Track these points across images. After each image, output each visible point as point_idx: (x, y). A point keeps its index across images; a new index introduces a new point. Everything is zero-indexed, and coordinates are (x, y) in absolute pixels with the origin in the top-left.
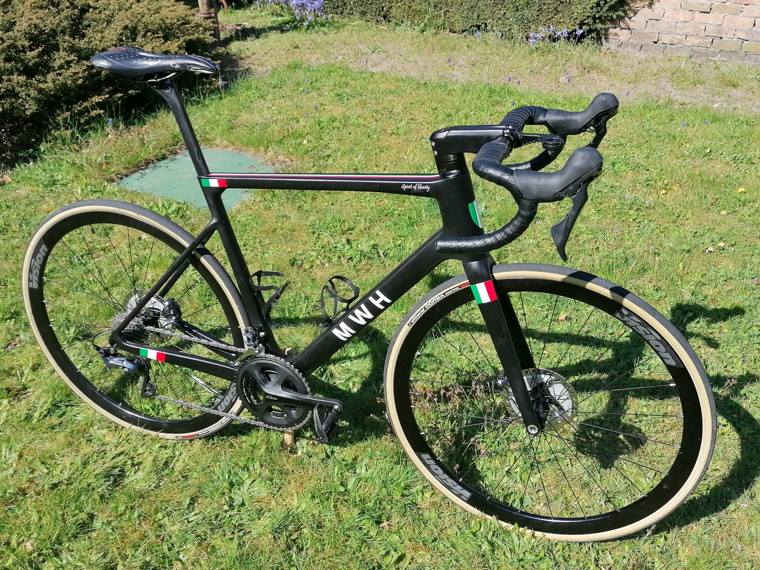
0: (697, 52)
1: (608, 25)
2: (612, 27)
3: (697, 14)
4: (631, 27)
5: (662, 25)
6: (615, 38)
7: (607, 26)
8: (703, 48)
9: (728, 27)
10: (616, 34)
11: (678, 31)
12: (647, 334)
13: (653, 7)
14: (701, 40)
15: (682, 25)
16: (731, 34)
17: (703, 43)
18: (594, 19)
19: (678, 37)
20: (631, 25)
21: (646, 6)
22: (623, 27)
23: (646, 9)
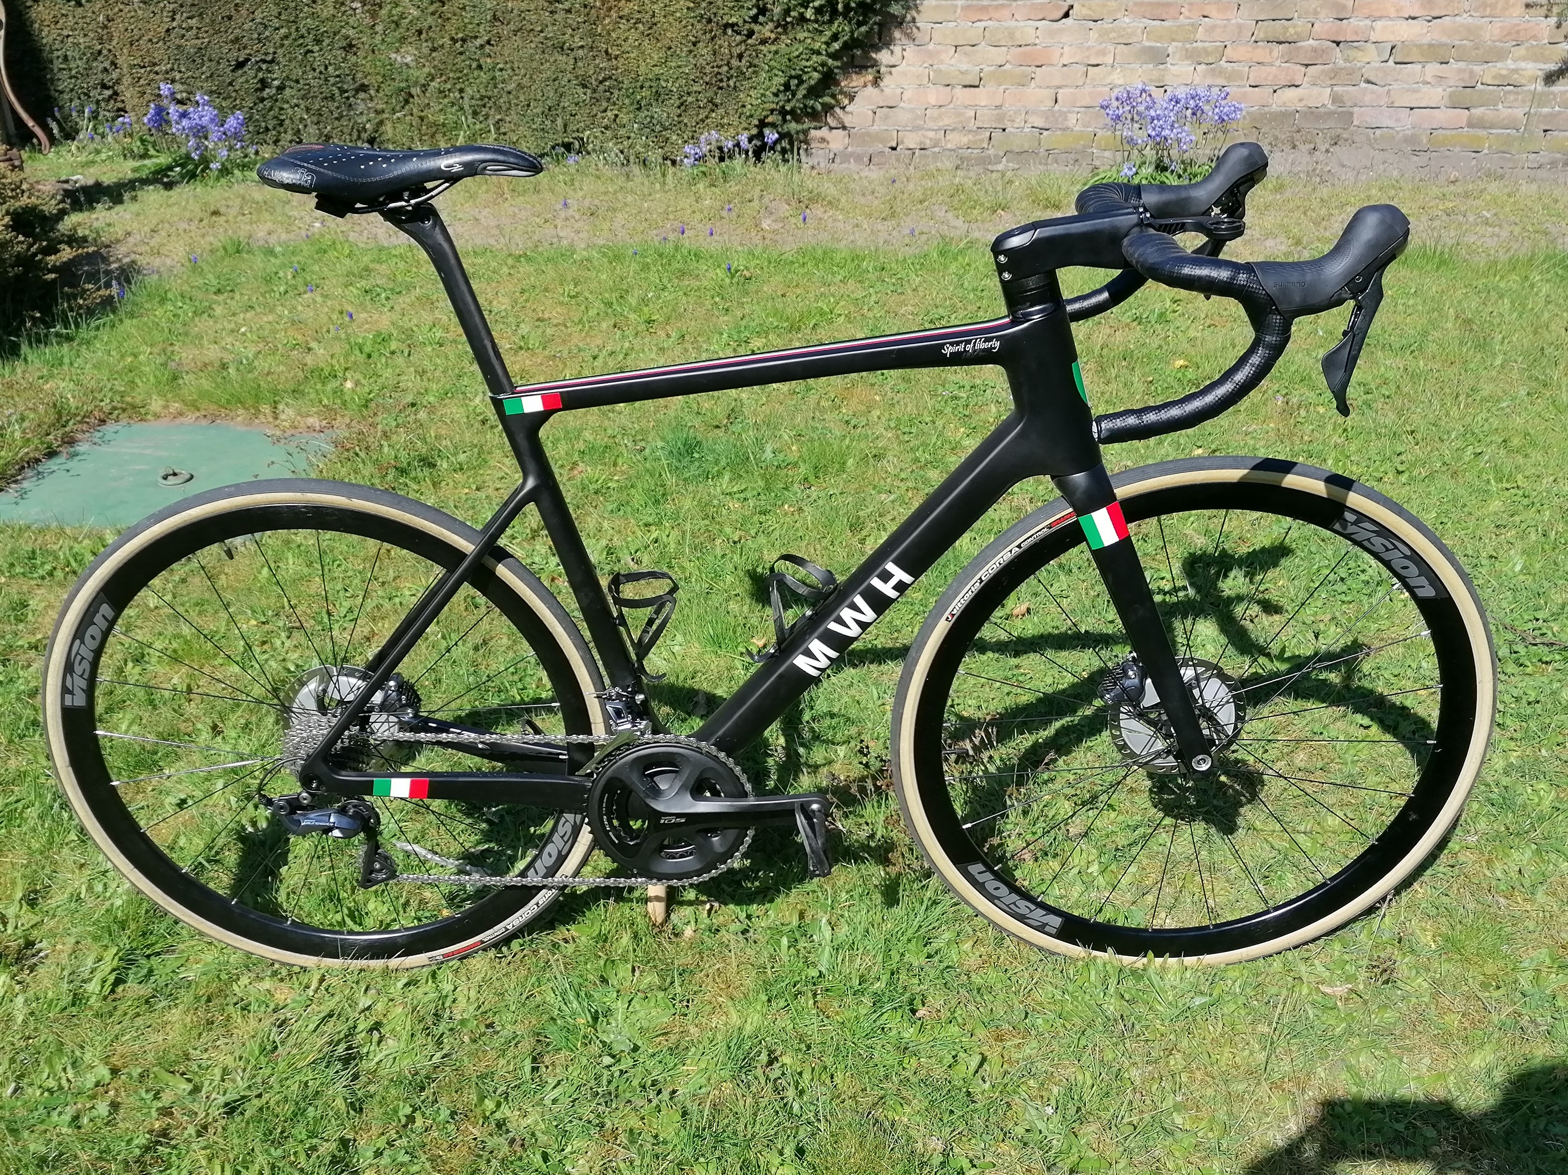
0: (968, 159)
1: (807, 124)
2: (815, 128)
3: (959, 91)
4: (847, 124)
5: (902, 116)
6: (822, 146)
7: (805, 126)
8: (975, 151)
9: (1014, 108)
10: (823, 140)
11: (931, 125)
12: (1387, 550)
13: (882, 84)
14: (970, 137)
15: (934, 112)
16: (1019, 122)
17: (975, 142)
18: (783, 112)
19: (931, 134)
20: (848, 120)
21: (869, 84)
22: (833, 124)
23: (870, 88)
